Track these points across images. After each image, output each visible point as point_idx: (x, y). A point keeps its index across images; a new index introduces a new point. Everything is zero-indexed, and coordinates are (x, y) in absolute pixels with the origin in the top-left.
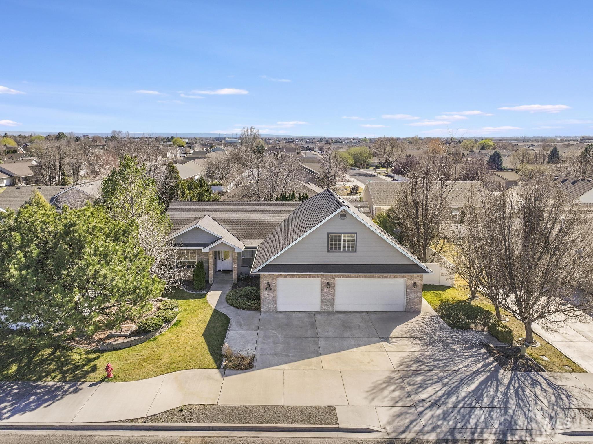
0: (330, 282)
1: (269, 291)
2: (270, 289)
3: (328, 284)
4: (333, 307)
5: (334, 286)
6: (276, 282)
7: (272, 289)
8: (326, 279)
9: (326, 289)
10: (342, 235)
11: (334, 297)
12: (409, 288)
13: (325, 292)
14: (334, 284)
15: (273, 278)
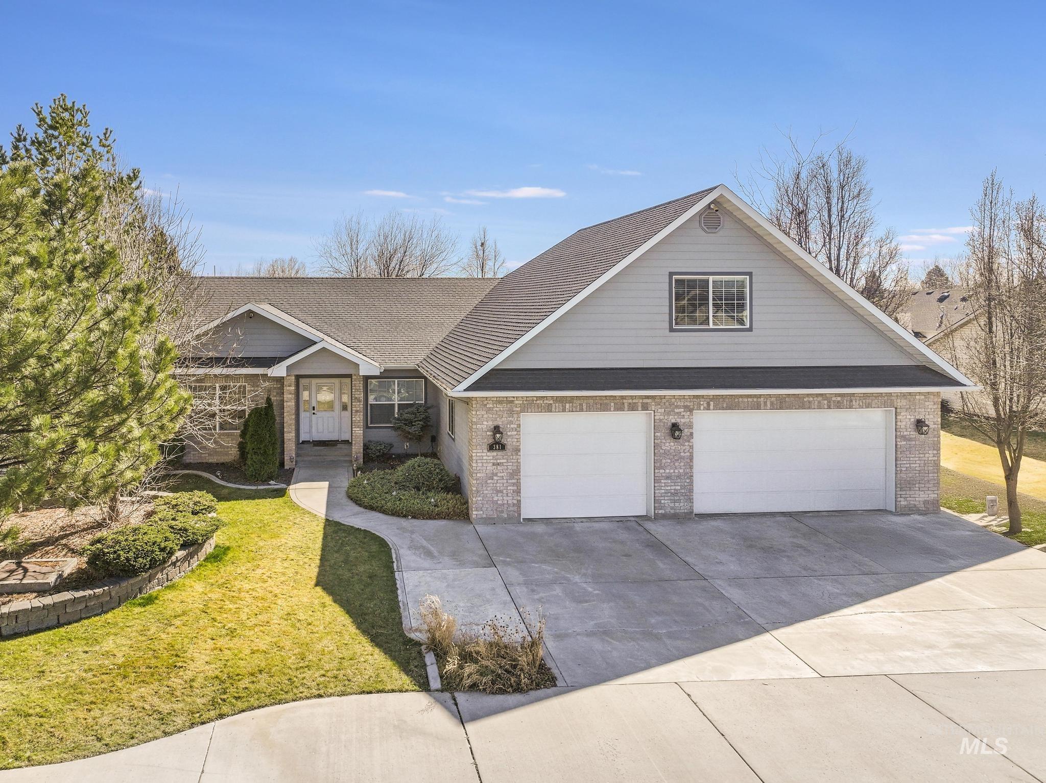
0: (681, 421)
1: (500, 453)
2: (503, 447)
3: (675, 427)
4: (690, 500)
5: (692, 434)
6: (519, 426)
7: (508, 447)
8: (669, 414)
9: (670, 445)
10: (711, 278)
11: (691, 467)
12: (904, 438)
13: (666, 453)
14: (690, 426)
15: (511, 412)
